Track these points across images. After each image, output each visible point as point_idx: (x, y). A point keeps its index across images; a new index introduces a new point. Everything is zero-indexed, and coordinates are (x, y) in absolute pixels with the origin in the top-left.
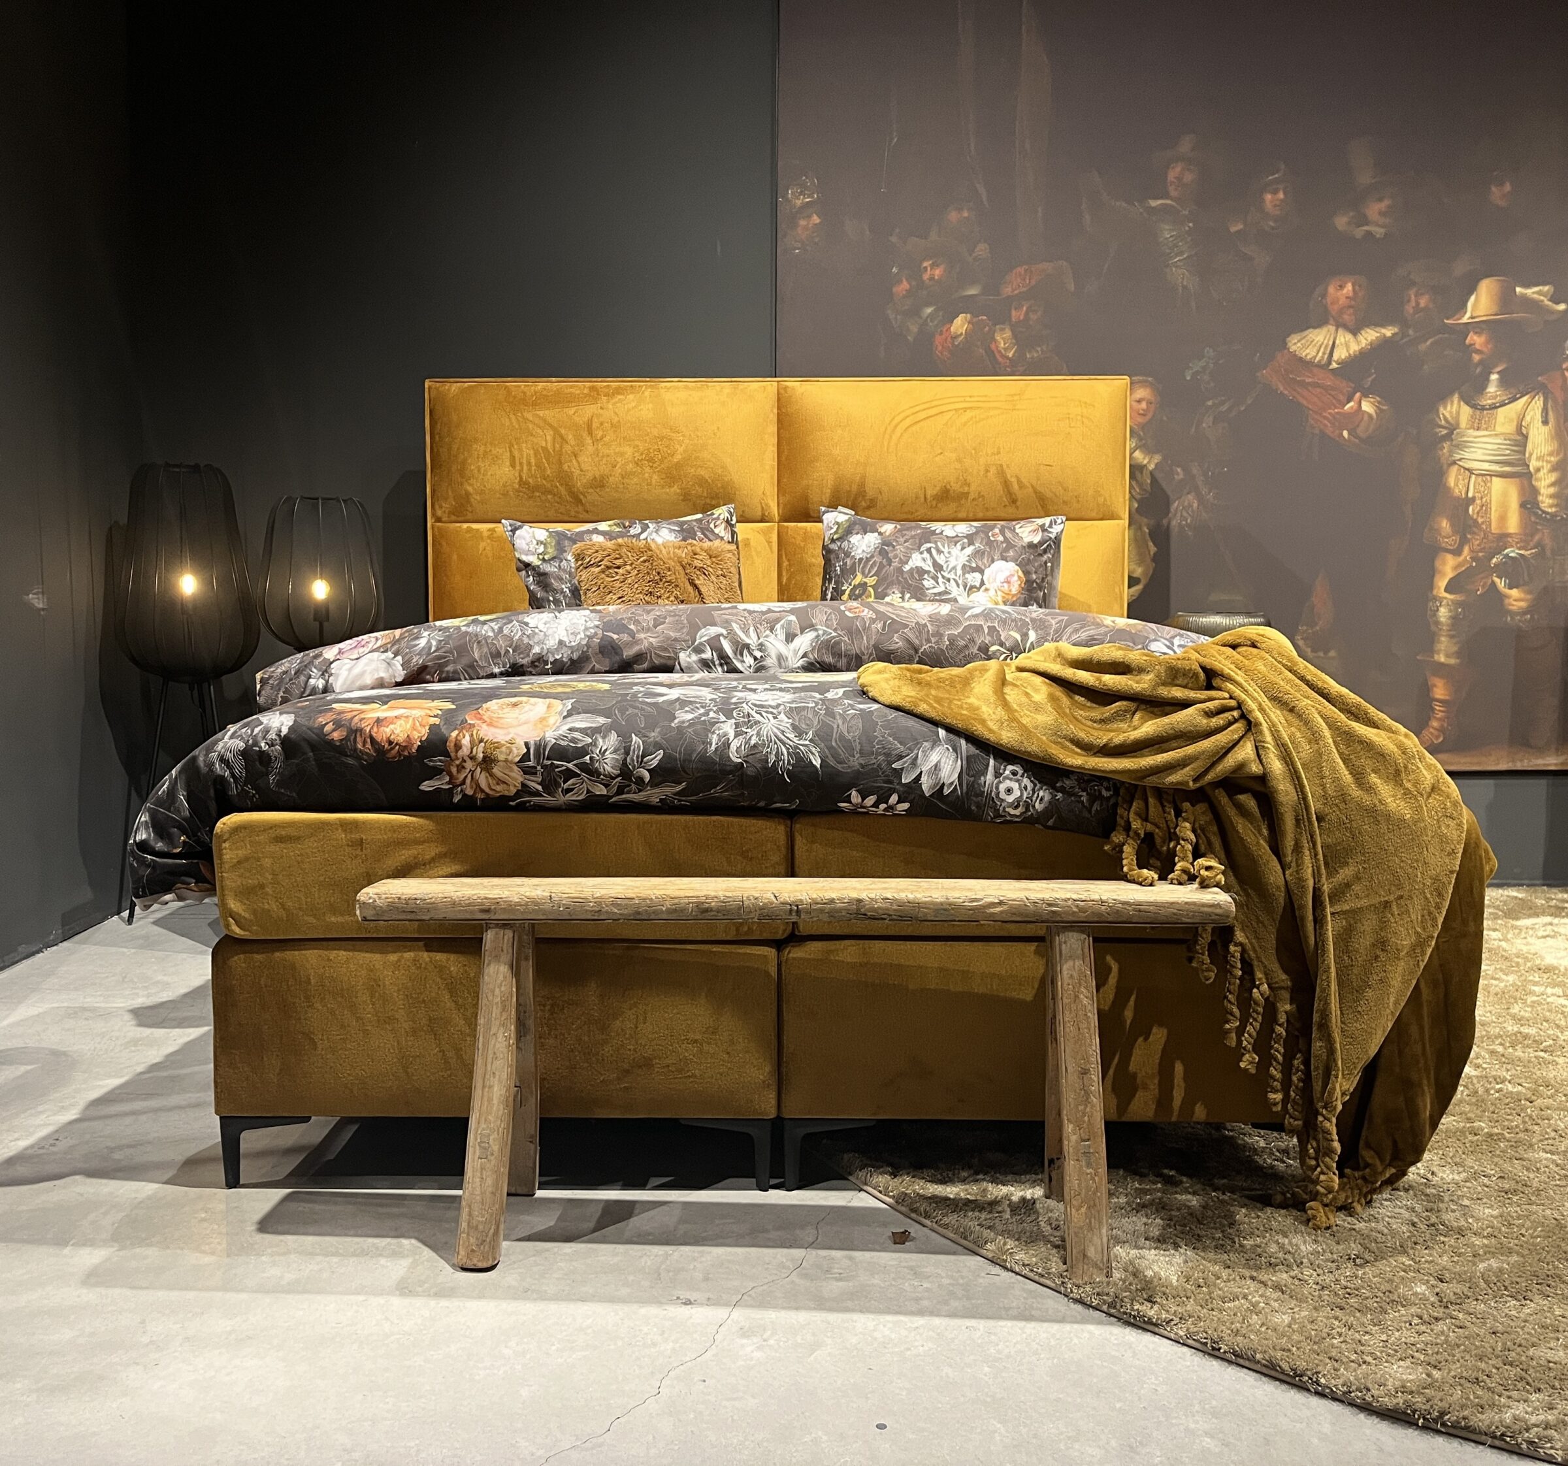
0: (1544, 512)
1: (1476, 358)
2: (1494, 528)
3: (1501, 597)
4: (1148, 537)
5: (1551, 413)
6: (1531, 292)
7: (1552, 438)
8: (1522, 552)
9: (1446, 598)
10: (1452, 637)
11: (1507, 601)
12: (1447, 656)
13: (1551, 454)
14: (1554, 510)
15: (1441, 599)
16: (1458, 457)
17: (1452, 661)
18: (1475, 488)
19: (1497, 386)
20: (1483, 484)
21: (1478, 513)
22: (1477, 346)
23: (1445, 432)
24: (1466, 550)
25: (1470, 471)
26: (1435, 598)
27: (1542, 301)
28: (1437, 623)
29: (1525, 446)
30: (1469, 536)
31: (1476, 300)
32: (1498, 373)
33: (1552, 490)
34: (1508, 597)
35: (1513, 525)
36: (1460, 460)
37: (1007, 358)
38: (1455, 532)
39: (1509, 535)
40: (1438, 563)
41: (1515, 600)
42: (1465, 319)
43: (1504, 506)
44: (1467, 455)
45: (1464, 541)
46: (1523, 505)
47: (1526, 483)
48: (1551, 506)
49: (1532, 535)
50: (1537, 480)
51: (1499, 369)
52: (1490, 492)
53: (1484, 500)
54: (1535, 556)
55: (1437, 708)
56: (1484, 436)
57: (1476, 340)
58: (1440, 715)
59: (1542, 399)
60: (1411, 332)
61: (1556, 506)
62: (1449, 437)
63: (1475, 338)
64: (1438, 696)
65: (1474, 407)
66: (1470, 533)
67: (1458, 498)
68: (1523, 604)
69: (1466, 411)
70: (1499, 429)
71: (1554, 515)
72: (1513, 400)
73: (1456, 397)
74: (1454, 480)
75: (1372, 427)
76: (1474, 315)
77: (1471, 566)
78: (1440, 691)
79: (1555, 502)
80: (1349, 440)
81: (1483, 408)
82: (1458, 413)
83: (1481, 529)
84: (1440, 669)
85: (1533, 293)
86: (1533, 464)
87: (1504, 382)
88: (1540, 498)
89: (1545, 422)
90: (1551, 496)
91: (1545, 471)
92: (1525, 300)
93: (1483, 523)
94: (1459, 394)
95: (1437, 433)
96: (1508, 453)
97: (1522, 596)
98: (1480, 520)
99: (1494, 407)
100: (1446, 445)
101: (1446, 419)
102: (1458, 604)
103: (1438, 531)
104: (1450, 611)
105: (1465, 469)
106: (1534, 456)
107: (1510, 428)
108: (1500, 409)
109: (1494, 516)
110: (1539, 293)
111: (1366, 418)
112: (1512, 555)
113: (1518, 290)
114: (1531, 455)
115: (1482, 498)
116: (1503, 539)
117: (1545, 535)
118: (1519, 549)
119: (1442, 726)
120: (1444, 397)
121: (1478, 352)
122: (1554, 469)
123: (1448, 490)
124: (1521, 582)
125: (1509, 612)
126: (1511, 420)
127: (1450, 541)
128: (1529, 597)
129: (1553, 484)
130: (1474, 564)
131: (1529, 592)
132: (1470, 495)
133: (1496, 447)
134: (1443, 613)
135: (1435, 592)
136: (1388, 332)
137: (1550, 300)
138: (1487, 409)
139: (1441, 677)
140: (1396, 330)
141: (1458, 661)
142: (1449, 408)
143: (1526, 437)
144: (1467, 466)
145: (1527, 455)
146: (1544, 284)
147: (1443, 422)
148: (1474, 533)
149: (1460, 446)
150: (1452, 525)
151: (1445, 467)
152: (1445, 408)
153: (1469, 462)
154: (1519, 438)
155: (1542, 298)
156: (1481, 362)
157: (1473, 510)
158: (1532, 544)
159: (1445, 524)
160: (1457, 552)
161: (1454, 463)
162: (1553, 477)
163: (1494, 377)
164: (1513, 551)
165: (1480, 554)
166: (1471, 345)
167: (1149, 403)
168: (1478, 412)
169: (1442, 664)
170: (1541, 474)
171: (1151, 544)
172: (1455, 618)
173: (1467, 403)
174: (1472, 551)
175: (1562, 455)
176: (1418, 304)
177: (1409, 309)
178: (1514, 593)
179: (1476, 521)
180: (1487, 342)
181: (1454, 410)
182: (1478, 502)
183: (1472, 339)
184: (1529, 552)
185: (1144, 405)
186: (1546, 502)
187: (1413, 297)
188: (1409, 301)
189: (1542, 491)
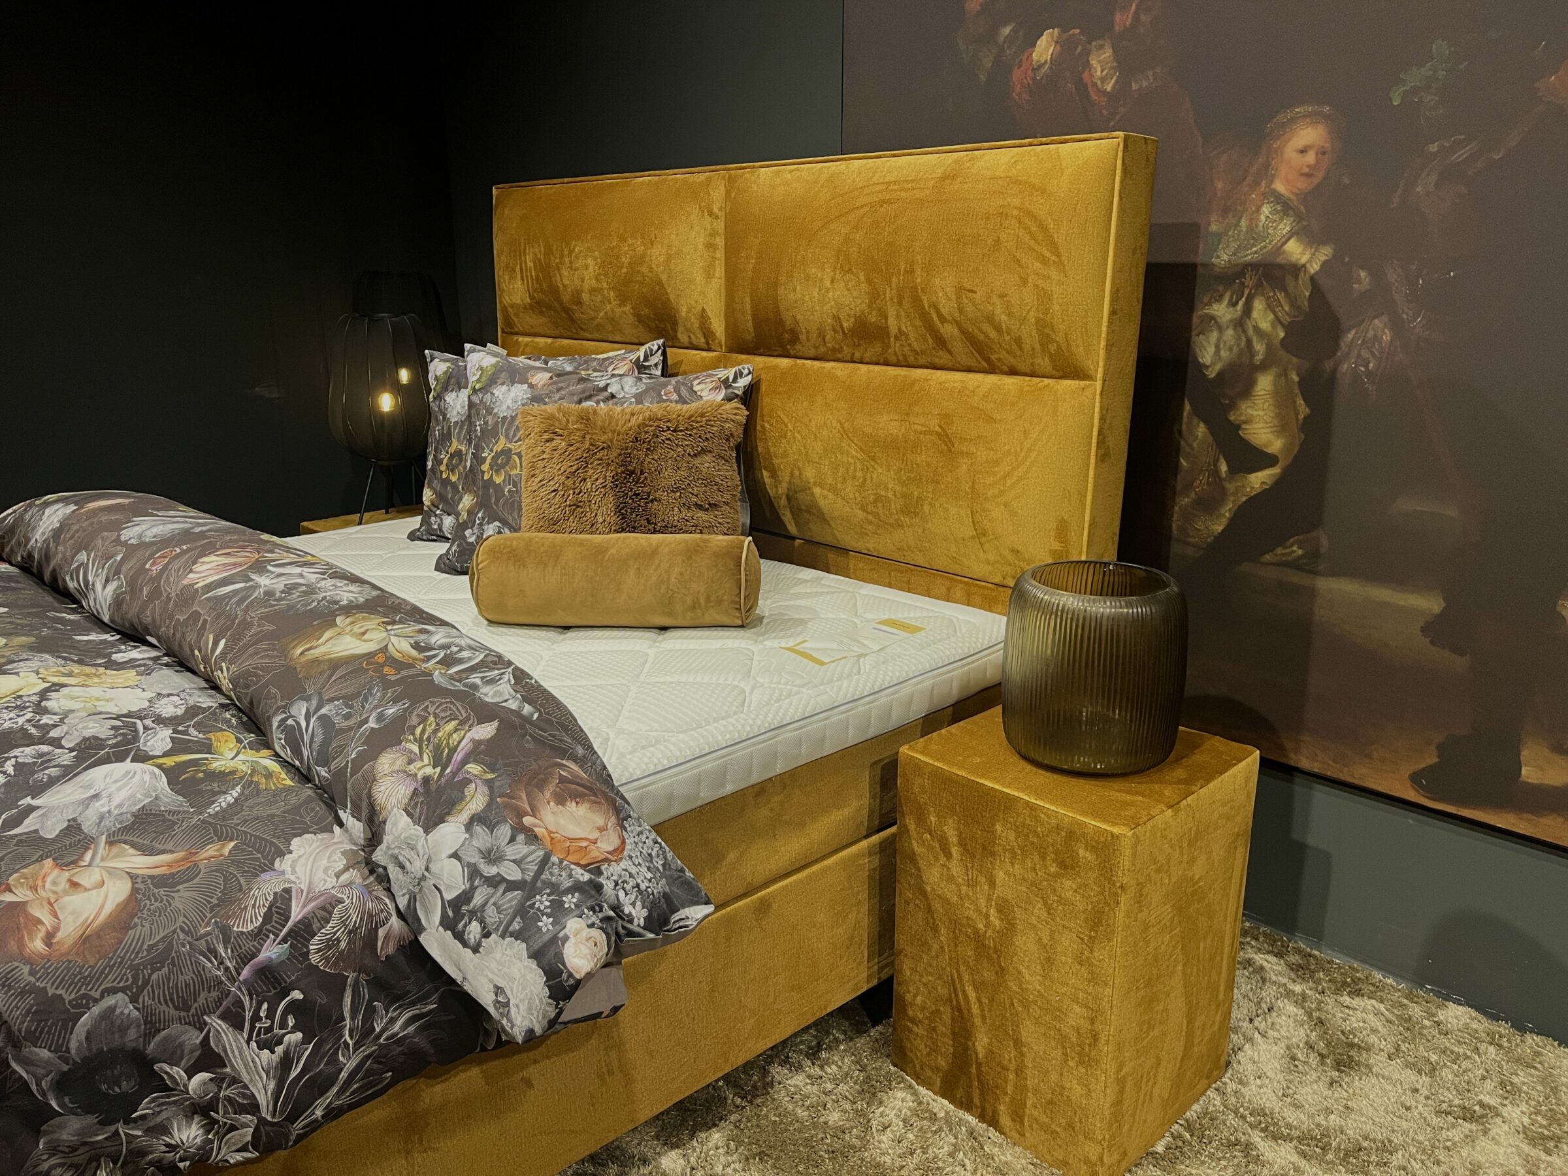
4: (1296, 390)
37: (1105, 93)
167: (1322, 152)
171: (1300, 401)
185: (1311, 158)
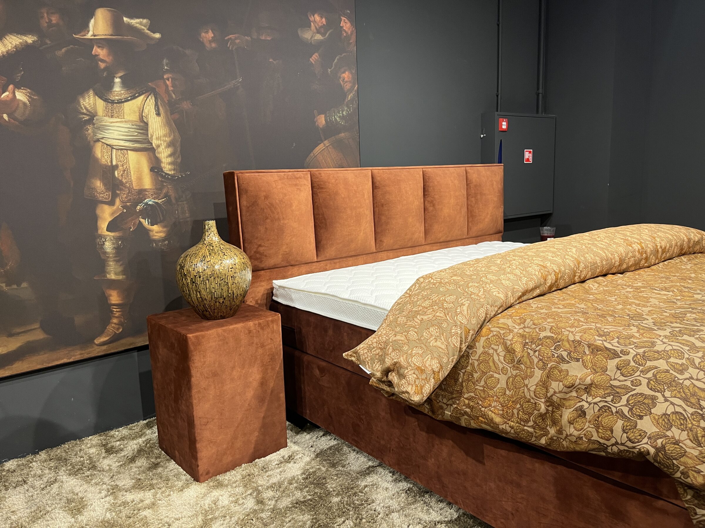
0: (166, 174)
1: (102, 65)
2: (135, 186)
3: (147, 232)
5: (161, 108)
6: (135, 22)
7: (165, 126)
8: (156, 201)
9: (108, 235)
10: (117, 261)
11: (151, 233)
12: (116, 274)
13: (165, 136)
14: (172, 172)
15: (105, 237)
16: (101, 136)
17: (120, 277)
18: (117, 159)
19: (120, 87)
20: (122, 155)
21: (122, 176)
22: (101, 57)
23: (87, 118)
24: (118, 202)
25: (112, 147)
26: (101, 236)
27: (144, 30)
28: (105, 253)
29: (147, 130)
30: (118, 192)
31: (95, 22)
32: (120, 77)
33: (169, 160)
34: (152, 231)
35: (147, 183)
36: (103, 138)
38: (107, 189)
39: (145, 190)
40: (98, 212)
41: (157, 232)
42: (89, 36)
43: (139, 171)
44: (107, 135)
45: (115, 196)
46: (152, 170)
47: (151, 154)
48: (170, 170)
49: (161, 189)
50: (159, 153)
51: (120, 74)
52: (128, 162)
53: (125, 166)
54: (164, 202)
55: (115, 310)
56: (117, 122)
57: (101, 52)
58: (117, 314)
59: (153, 98)
60: (48, 42)
61: (174, 170)
62: (91, 121)
63: (99, 50)
64: (113, 302)
65: (106, 100)
66: (118, 190)
67: (106, 166)
68: (162, 235)
69: (100, 104)
70: (127, 118)
71: (173, 176)
72: (134, 97)
73: (91, 93)
74: (99, 151)
75: (27, 112)
76: (96, 33)
77: (123, 212)
78: (115, 298)
79: (173, 167)
80: (9, 122)
81: (113, 102)
82: (95, 104)
83: (125, 187)
84: (113, 284)
85: (137, 23)
86: (155, 142)
87: (125, 84)
88: (163, 165)
89: (158, 114)
90: (170, 164)
91: (163, 147)
92: (131, 27)
93: (127, 182)
94: (94, 90)
95: (82, 118)
96: (135, 134)
97: (161, 229)
98: (124, 181)
99: (120, 102)
100: (90, 128)
101: (86, 108)
102: (117, 239)
103: (94, 189)
104: (113, 244)
105: (107, 145)
106: (154, 137)
107: (135, 117)
108: (125, 103)
109: (133, 177)
110: (141, 23)
111: (21, 105)
112: (150, 203)
113: (125, 19)
114: (152, 136)
115: (123, 166)
116: (142, 193)
117: (169, 189)
118: (154, 199)
119: (120, 321)
120: (83, 92)
121: (102, 61)
122: (169, 145)
123: (96, 160)
124: (159, 220)
125: (155, 241)
126: (135, 112)
127: (106, 196)
128: (165, 229)
129: (170, 156)
130: (125, 211)
131: (164, 227)
132: (114, 163)
133: (127, 130)
134: (108, 246)
135: (100, 232)
136: (30, 39)
137: (148, 29)
138: (116, 103)
139: (114, 289)
140: (35, 38)
141: (124, 276)
142: (87, 100)
143: (147, 124)
144: (107, 142)
145: (149, 136)
146: (143, 18)
147: (85, 111)
148: (121, 190)
149: (101, 128)
150: (105, 185)
151: (92, 143)
152: (84, 100)
153: (110, 140)
154: (142, 124)
155: (143, 27)
156: (106, 69)
157: (118, 174)
158: (162, 195)
159: (99, 184)
160: (111, 203)
161: (98, 140)
162: (169, 151)
163: (117, 80)
164: (150, 200)
165: (128, 204)
166: (96, 55)
168: (110, 105)
169: (113, 281)
170: (161, 149)
172: (118, 250)
173: (101, 98)
174: (122, 202)
175: (172, 137)
176: (50, 21)
177: (44, 23)
178: (155, 228)
179: (121, 181)
180: (109, 55)
181: (91, 102)
182: (121, 168)
183: (96, 51)
184: (161, 201)
186: (167, 167)
187: (45, 15)
188: (42, 17)
189: (163, 160)
